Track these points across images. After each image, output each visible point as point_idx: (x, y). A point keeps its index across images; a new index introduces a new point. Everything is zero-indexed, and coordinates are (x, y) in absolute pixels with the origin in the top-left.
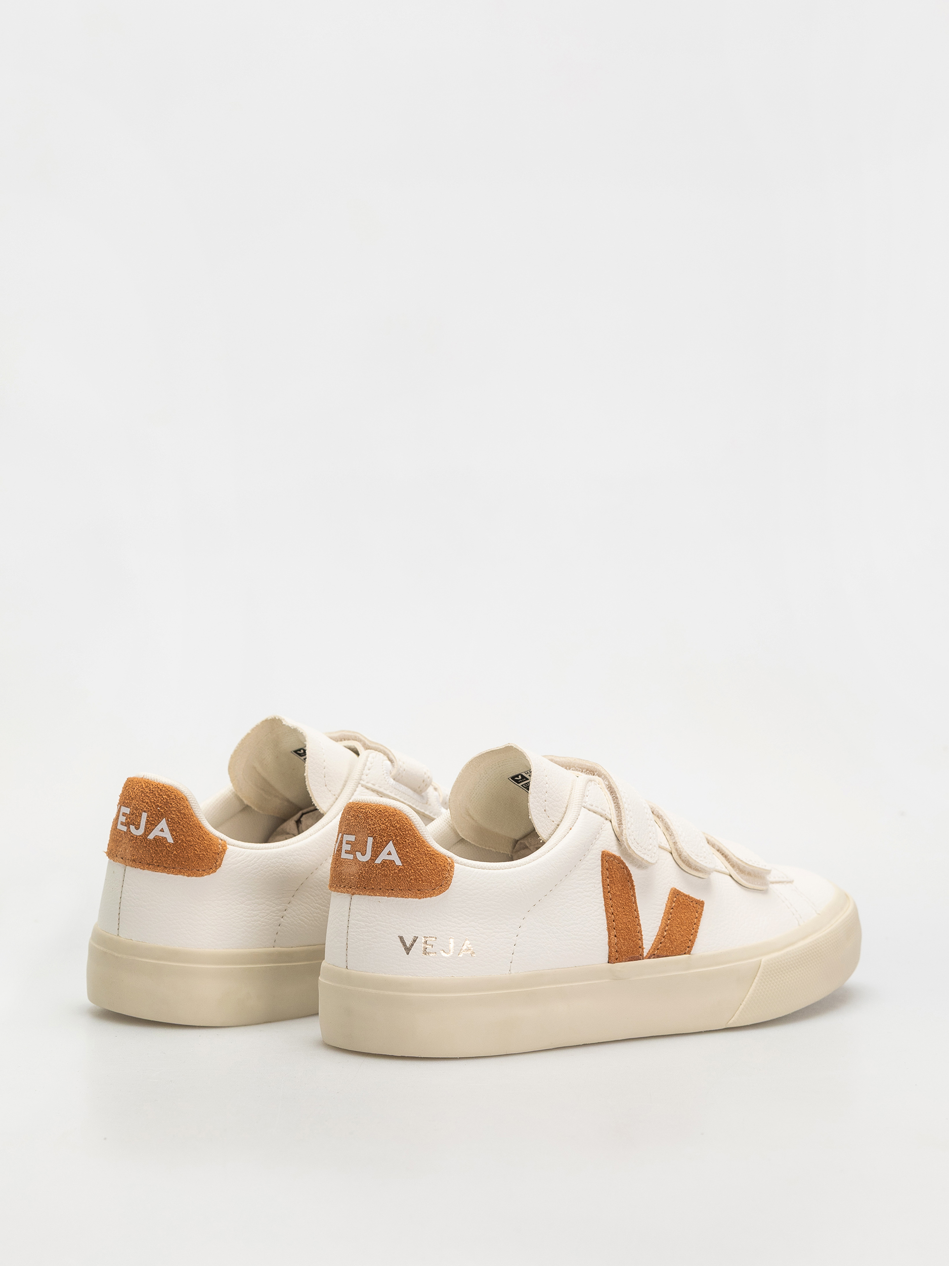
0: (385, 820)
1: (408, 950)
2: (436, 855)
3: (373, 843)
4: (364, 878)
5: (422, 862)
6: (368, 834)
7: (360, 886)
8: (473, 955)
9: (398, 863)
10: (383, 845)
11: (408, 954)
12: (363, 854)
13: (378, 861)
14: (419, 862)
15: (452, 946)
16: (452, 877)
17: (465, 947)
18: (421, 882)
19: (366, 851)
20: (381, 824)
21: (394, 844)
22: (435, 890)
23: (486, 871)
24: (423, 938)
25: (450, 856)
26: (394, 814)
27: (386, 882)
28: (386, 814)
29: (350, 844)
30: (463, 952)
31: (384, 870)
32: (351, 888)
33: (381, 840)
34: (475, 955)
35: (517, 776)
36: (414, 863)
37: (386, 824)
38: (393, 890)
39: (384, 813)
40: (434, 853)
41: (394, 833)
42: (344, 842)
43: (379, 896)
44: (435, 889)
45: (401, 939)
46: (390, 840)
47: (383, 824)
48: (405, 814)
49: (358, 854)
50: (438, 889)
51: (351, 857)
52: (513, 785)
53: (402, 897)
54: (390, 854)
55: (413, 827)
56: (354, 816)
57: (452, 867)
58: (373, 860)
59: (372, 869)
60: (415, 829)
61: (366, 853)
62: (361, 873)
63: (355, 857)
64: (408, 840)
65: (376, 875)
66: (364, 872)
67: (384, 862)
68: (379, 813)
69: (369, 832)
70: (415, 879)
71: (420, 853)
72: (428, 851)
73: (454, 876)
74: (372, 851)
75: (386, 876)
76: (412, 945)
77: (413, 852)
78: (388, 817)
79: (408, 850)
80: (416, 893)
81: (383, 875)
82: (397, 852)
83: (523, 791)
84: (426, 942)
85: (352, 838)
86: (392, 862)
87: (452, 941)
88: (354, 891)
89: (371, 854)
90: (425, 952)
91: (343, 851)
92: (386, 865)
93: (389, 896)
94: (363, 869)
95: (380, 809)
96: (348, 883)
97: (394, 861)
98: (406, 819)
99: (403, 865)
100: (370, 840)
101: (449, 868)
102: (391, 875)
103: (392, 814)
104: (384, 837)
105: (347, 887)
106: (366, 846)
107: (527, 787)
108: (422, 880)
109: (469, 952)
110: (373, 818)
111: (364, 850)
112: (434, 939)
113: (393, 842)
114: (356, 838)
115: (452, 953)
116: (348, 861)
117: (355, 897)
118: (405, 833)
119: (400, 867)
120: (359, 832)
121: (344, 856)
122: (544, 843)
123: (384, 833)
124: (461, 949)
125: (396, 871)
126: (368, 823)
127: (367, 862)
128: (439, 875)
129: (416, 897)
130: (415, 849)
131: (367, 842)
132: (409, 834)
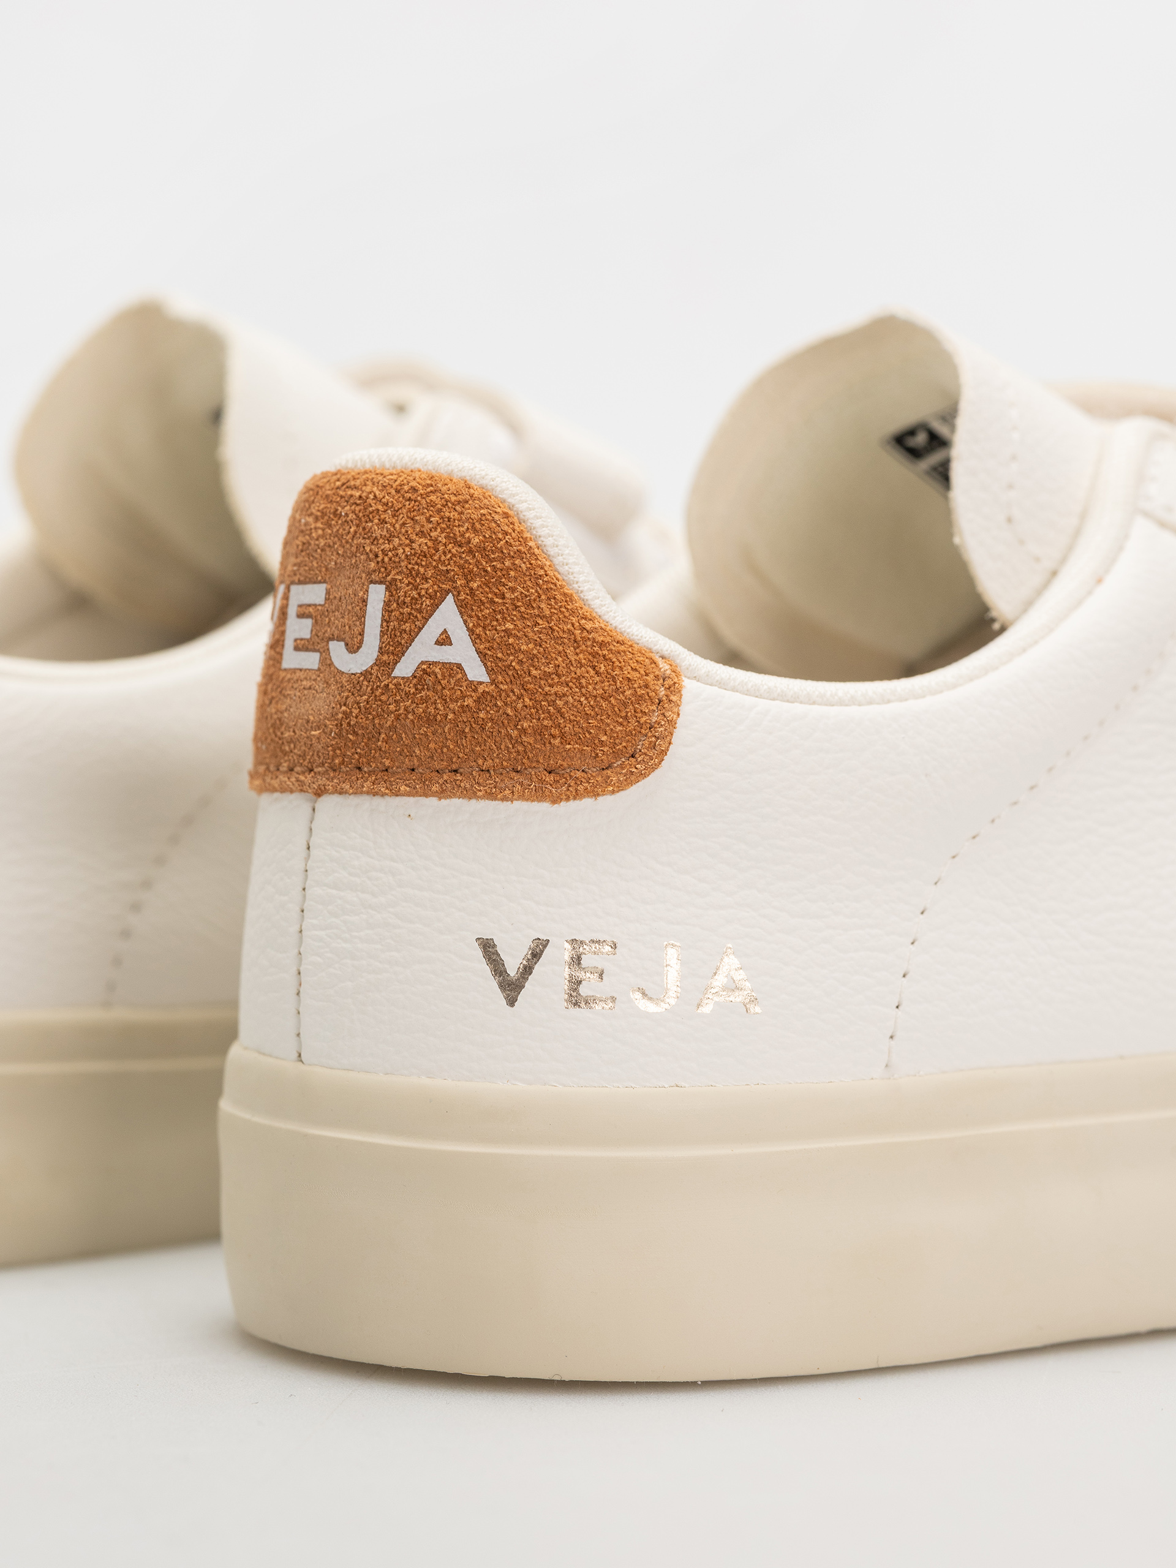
0: (429, 521)
1: (511, 988)
2: (615, 647)
3: (387, 604)
4: (355, 733)
5: (562, 670)
6: (369, 574)
7: (343, 763)
8: (751, 1007)
9: (476, 671)
10: (420, 611)
11: (512, 1002)
12: (354, 647)
13: (405, 668)
14: (550, 669)
15: (672, 976)
16: (672, 723)
17: (720, 980)
18: (557, 742)
19: (362, 634)
20: (414, 537)
21: (462, 607)
22: (609, 772)
23: (798, 708)
24: (568, 946)
25: (666, 653)
26: (460, 498)
27: (432, 746)
28: (433, 497)
29: (309, 616)
30: (716, 999)
31: (424, 700)
32: (311, 770)
33: (414, 594)
34: (758, 1009)
35: (912, 432)
36: (534, 672)
37: (433, 534)
38: (456, 771)
39: (428, 494)
40: (608, 639)
41: (461, 567)
42: (292, 611)
43: (409, 794)
44: (609, 767)
45: (488, 948)
46: (448, 592)
47: (421, 534)
48: (503, 501)
49: (337, 650)
50: (622, 767)
51: (311, 660)
52: (896, 466)
53: (490, 796)
54: (444, 640)
55: (531, 544)
56: (324, 514)
57: (674, 688)
58: (386, 664)
59: (384, 698)
60: (536, 551)
61: (361, 642)
62: (347, 715)
63: (326, 662)
64: (513, 590)
65: (397, 718)
66: (355, 712)
67: (425, 670)
68: (408, 495)
69: (373, 565)
70: (539, 732)
71: (556, 639)
72: (583, 629)
73: (680, 721)
74: (382, 634)
75: (430, 720)
76: (527, 970)
77: (531, 634)
78: (439, 511)
79: (509, 626)
80: (541, 781)
81: (420, 718)
82: (471, 631)
83: (929, 489)
84: (579, 958)
85: (315, 594)
86: (454, 669)
87: (672, 955)
88: (322, 781)
89: (378, 643)
90: (575, 999)
91: (289, 644)
92: (430, 680)
93: (442, 794)
94: (351, 700)
95: (413, 484)
96: (303, 756)
97: (459, 666)
98: (506, 515)
99: (493, 682)
100: (377, 595)
101: (662, 692)
102: (451, 716)
103: (453, 498)
104: (426, 580)
105: (298, 769)
106: (361, 617)
107: (942, 475)
108: (563, 736)
109: (738, 998)
110: (387, 516)
111: (356, 630)
112: (607, 949)
113: (456, 598)
114: (328, 592)
115: (673, 1002)
116: (302, 675)
117: (329, 804)
118: (499, 566)
119: (481, 689)
120: (339, 567)
121: (292, 659)
122: (1003, 629)
123: (427, 566)
124: (708, 988)
125: (469, 702)
126: (368, 534)
127: (366, 674)
128: (626, 718)
129: (539, 794)
130: (537, 624)
131: (365, 601)
132: (516, 568)
